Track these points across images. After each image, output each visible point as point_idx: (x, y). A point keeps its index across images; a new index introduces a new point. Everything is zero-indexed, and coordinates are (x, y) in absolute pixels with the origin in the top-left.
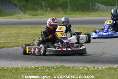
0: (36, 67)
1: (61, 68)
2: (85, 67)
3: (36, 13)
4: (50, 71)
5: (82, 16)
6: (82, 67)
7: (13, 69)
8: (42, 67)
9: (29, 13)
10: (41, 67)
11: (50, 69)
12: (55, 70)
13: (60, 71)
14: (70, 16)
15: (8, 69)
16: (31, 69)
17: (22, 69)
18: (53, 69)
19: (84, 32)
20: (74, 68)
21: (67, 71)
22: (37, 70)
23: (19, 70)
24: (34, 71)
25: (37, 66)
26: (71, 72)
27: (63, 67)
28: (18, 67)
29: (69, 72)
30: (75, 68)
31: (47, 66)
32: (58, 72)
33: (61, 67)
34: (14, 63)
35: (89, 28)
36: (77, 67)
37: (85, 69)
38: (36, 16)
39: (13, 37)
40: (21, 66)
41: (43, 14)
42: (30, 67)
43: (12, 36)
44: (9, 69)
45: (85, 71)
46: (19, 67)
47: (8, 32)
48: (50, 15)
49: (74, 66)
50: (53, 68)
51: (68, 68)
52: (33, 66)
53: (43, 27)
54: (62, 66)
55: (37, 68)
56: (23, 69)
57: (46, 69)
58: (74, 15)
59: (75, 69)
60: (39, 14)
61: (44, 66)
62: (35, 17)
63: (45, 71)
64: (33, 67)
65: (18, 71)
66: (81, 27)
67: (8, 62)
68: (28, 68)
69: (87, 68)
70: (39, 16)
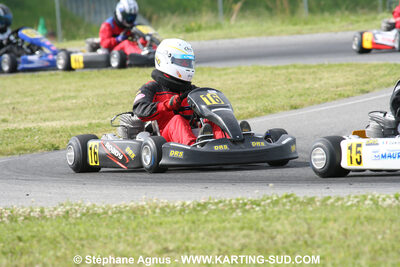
0: (199, 205)
1: (284, 205)
2: (364, 196)
3: (193, 24)
4: (248, 216)
5: (351, 27)
6: (356, 197)
7: (121, 212)
8: (221, 202)
9: (171, 24)
10: (217, 204)
11: (247, 207)
12: (264, 212)
13: (280, 212)
14: (309, 27)
15: (106, 213)
16: (184, 211)
17: (154, 212)
18: (257, 209)
19: (360, 78)
20: (329, 202)
21: (305, 212)
22: (205, 213)
23: (143, 216)
24: (195, 217)
25: (202, 201)
26: (318, 215)
27: (290, 201)
28: (140, 204)
29: (312, 215)
30: (332, 200)
31: (238, 200)
32: (275, 216)
33: (285, 200)
34: (125, 192)
35: (375, 66)
36: (338, 199)
37: (367, 202)
38: (195, 34)
39: (121, 107)
40: (151, 200)
41: (218, 26)
42: (178, 204)
43: (114, 101)
44: (110, 213)
45: (367, 210)
46: (143, 207)
47: (102, 91)
48: (242, 27)
49: (327, 195)
50: (259, 205)
51: (308, 203)
52: (189, 199)
53: (218, 70)
54: (287, 197)
55: (204, 206)
56: (158, 211)
57: (233, 210)
58: (323, 25)
59: (332, 204)
60: (203, 25)
61: (228, 199)
62: (190, 35)
63: (231, 213)
64: (188, 203)
65: (141, 220)
66: (348, 65)
67: (105, 192)
68: (174, 207)
69: (371, 199)
70: (203, 33)
